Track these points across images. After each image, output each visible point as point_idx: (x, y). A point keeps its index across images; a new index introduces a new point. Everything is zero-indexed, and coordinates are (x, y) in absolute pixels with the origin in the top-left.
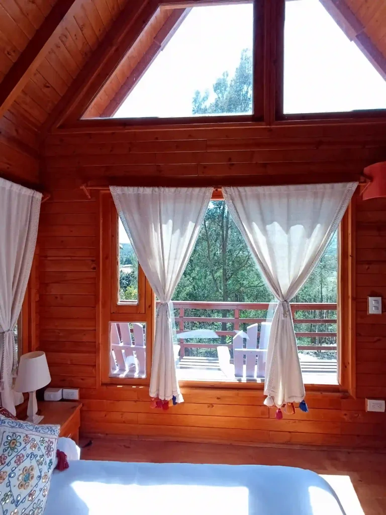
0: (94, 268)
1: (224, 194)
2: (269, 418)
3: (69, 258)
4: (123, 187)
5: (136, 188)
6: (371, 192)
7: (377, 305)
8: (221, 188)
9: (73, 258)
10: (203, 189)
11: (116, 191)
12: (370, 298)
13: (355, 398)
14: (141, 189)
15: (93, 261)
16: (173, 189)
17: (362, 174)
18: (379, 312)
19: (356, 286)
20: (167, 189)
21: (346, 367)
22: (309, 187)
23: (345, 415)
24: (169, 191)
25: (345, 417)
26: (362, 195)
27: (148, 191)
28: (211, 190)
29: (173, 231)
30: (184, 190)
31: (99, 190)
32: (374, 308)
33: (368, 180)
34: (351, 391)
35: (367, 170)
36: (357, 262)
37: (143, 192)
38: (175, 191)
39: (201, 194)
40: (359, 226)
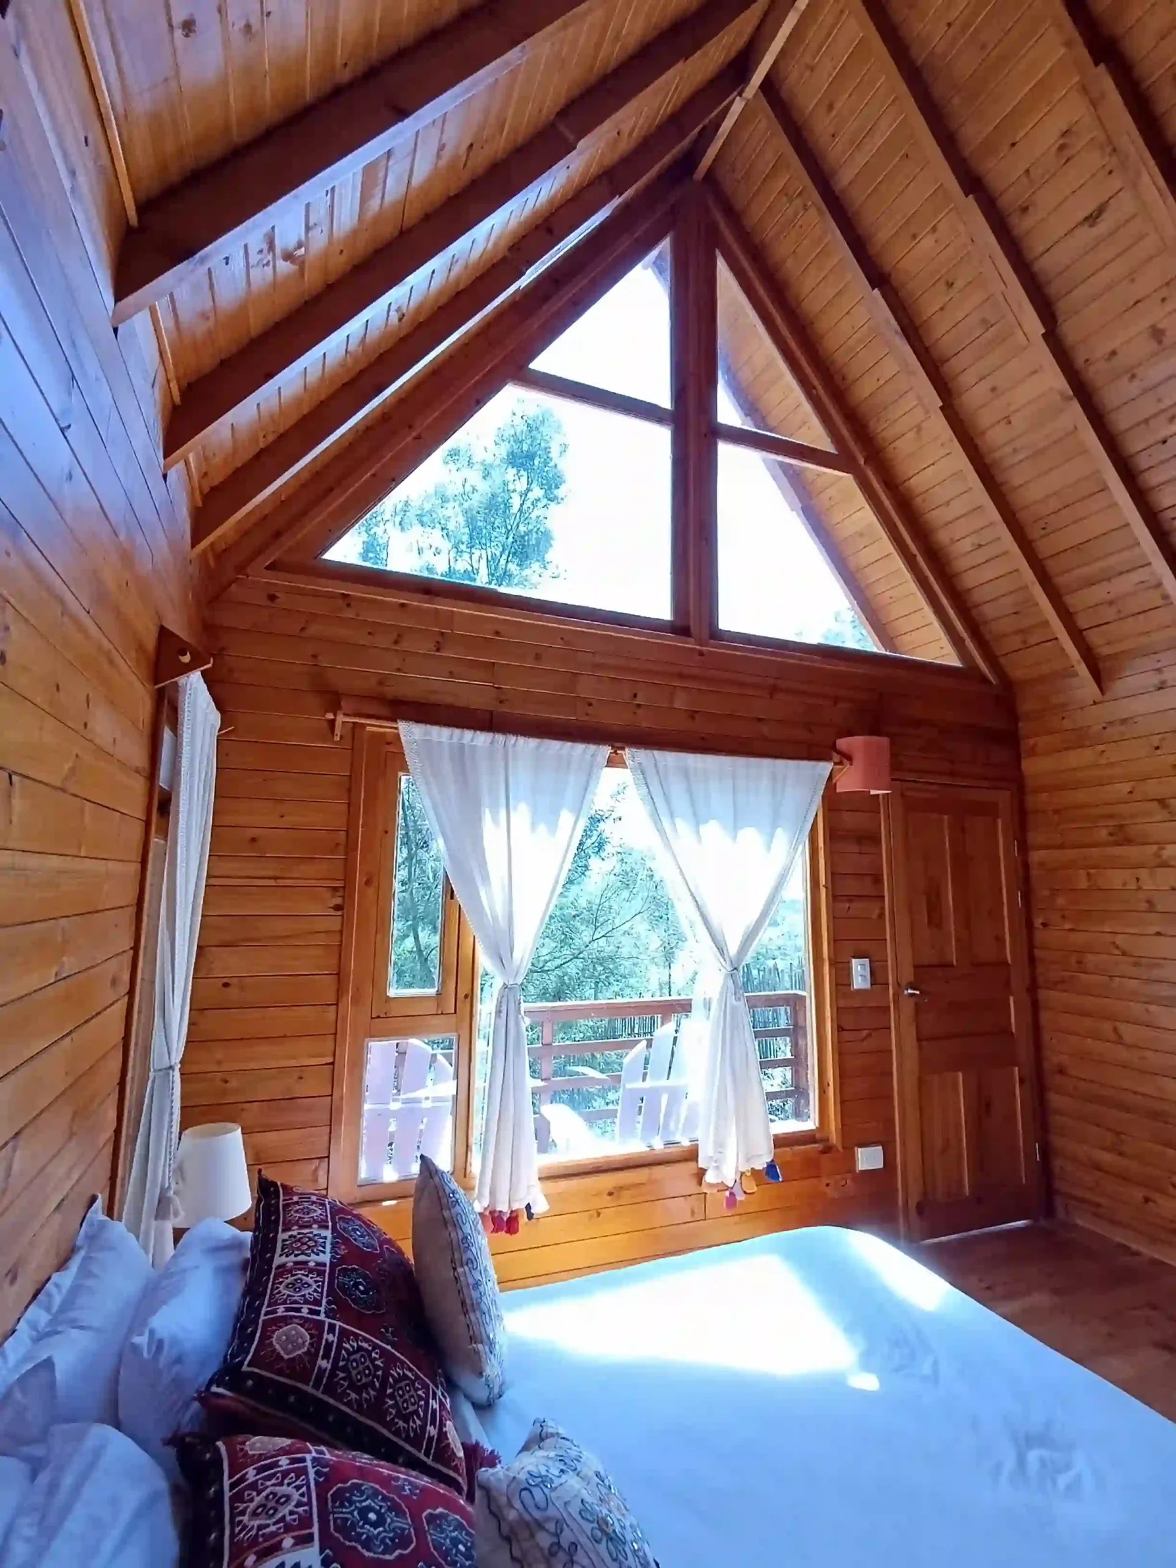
0: (338, 908)
1: (628, 762)
2: (705, 1219)
3: (272, 882)
4: (429, 726)
5: (457, 732)
6: (850, 781)
7: (862, 973)
8: (623, 749)
9: (281, 882)
10: (592, 748)
11: (410, 733)
12: (854, 961)
13: (840, 1148)
14: (468, 734)
15: (335, 889)
16: (533, 742)
17: (834, 747)
18: (867, 985)
19: (835, 940)
20: (521, 740)
21: (825, 1092)
22: (766, 762)
23: (828, 1185)
24: (526, 745)
25: (828, 1190)
26: (835, 784)
27: (482, 739)
28: (606, 751)
29: (534, 826)
30: (554, 747)
31: (363, 726)
32: (860, 978)
33: (845, 761)
34: (834, 1138)
35: (842, 743)
36: (834, 897)
37: (472, 740)
38: (538, 747)
39: (588, 757)
40: (834, 834)
